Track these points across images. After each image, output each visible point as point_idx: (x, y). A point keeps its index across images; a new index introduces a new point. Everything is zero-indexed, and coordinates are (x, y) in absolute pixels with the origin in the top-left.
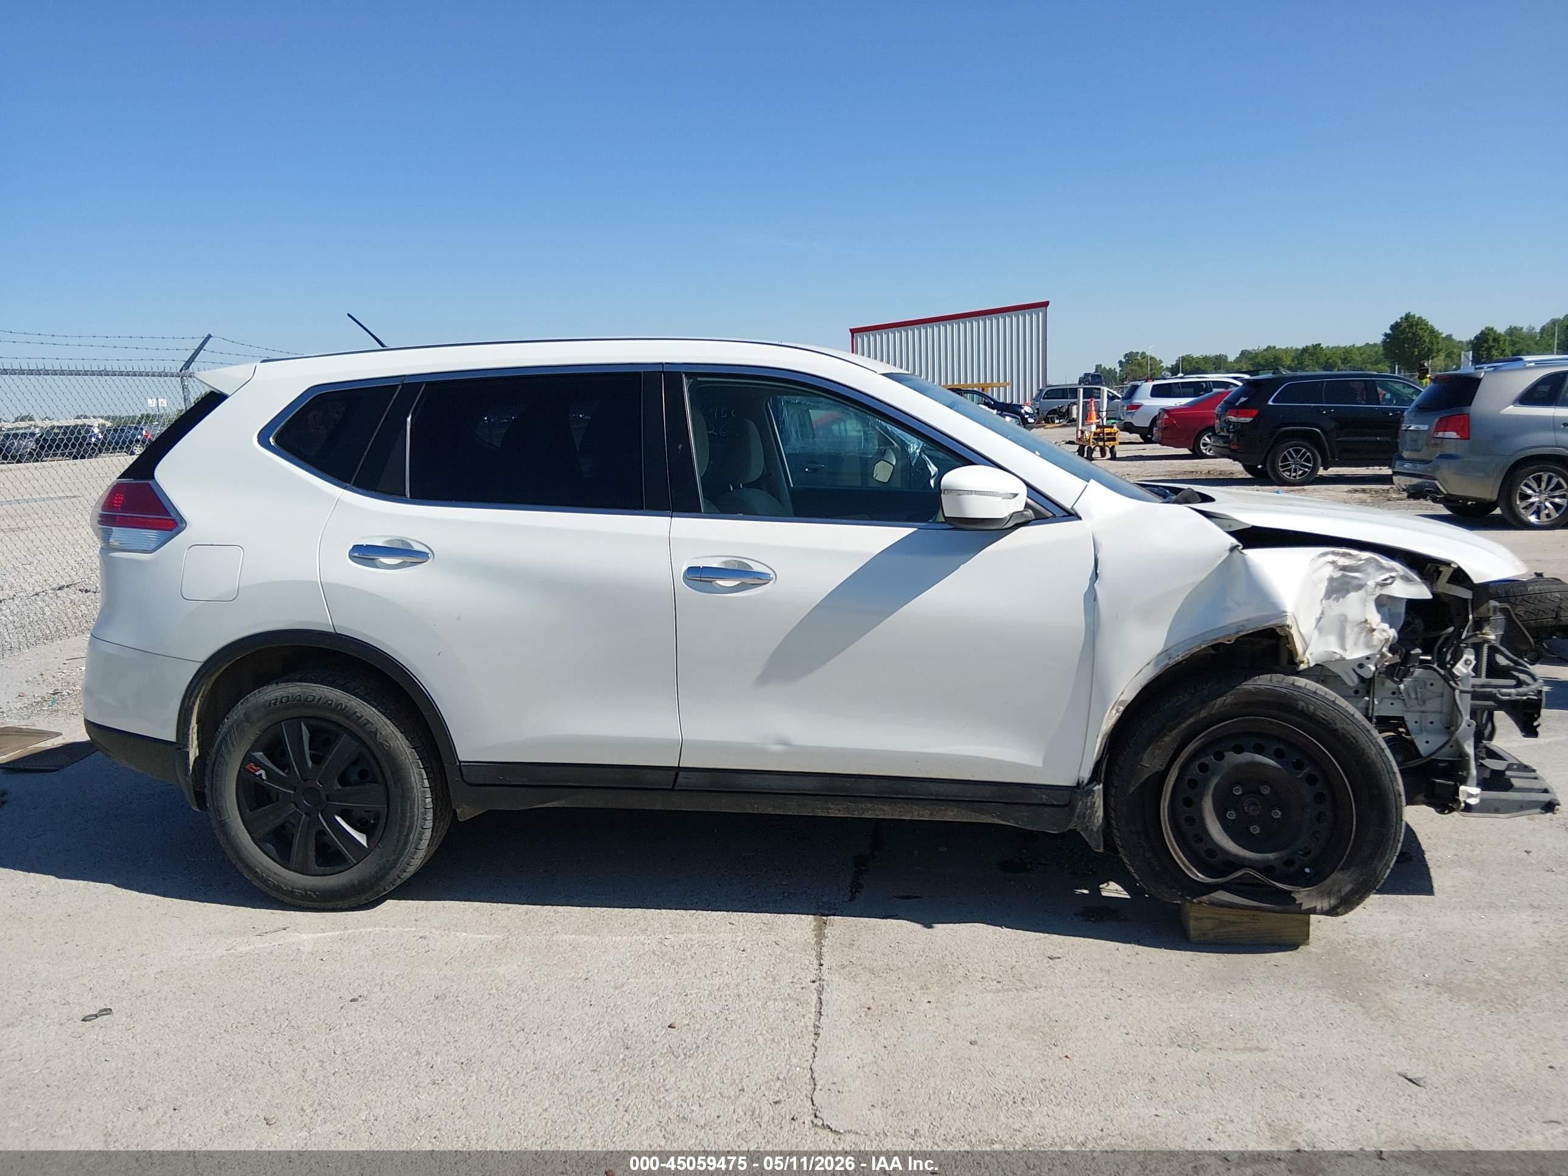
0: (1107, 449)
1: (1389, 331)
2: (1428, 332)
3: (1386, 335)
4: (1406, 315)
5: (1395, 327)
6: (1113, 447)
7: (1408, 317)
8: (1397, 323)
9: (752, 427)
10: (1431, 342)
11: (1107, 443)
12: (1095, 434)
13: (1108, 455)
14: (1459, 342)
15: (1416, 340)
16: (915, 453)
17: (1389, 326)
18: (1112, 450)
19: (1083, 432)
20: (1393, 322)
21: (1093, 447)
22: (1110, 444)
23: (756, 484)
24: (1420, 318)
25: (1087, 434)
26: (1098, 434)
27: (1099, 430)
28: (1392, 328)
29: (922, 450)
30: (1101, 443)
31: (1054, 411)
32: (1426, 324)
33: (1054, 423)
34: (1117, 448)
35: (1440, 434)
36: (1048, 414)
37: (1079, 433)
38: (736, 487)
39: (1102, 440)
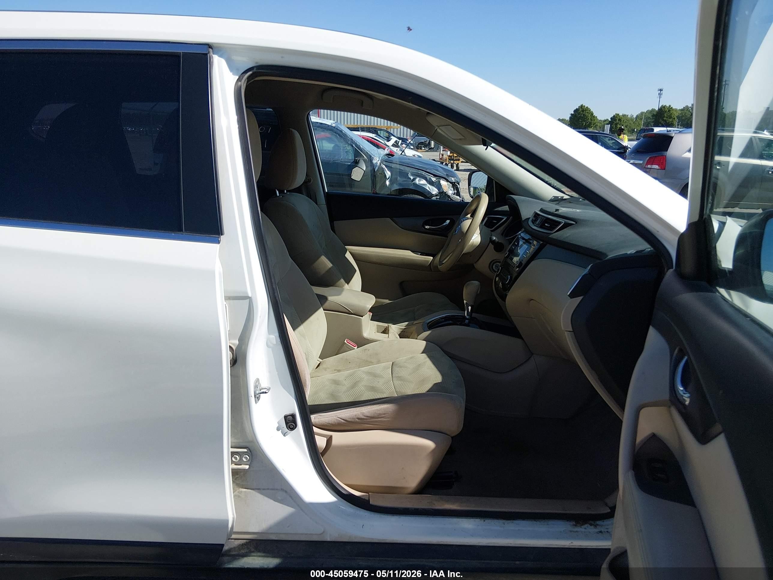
0: (455, 164)
1: (573, 113)
2: (590, 114)
3: (572, 114)
4: (581, 105)
5: (576, 111)
6: (458, 164)
7: (582, 106)
8: (577, 109)
9: (297, 136)
10: (591, 120)
11: (455, 162)
12: (449, 156)
13: (455, 168)
14: (600, 120)
15: (584, 118)
16: (377, 163)
17: (573, 110)
18: (457, 165)
19: (443, 155)
20: (575, 109)
21: (448, 163)
22: (456, 162)
23: (298, 190)
24: (587, 107)
25: (445, 156)
26: (451, 157)
27: (451, 154)
28: (575, 111)
29: (382, 162)
30: (452, 162)
31: (422, 143)
32: (590, 111)
33: (421, 149)
34: (460, 164)
35: (649, 166)
36: (418, 144)
37: (441, 155)
38: (281, 192)
39: (452, 160)
